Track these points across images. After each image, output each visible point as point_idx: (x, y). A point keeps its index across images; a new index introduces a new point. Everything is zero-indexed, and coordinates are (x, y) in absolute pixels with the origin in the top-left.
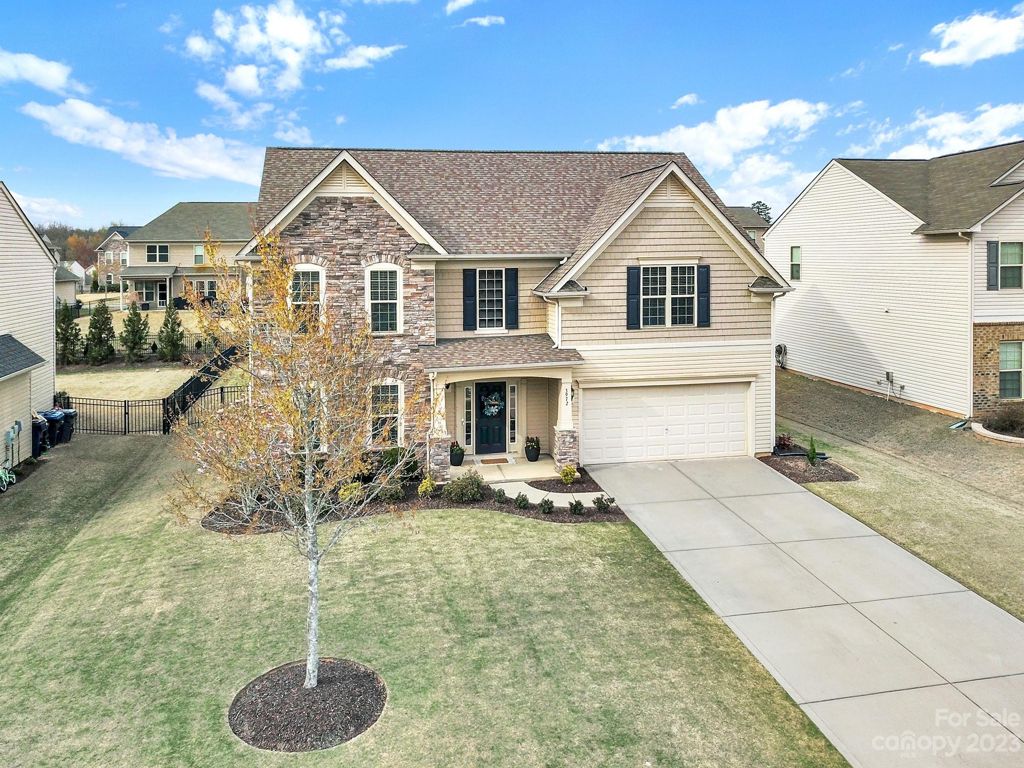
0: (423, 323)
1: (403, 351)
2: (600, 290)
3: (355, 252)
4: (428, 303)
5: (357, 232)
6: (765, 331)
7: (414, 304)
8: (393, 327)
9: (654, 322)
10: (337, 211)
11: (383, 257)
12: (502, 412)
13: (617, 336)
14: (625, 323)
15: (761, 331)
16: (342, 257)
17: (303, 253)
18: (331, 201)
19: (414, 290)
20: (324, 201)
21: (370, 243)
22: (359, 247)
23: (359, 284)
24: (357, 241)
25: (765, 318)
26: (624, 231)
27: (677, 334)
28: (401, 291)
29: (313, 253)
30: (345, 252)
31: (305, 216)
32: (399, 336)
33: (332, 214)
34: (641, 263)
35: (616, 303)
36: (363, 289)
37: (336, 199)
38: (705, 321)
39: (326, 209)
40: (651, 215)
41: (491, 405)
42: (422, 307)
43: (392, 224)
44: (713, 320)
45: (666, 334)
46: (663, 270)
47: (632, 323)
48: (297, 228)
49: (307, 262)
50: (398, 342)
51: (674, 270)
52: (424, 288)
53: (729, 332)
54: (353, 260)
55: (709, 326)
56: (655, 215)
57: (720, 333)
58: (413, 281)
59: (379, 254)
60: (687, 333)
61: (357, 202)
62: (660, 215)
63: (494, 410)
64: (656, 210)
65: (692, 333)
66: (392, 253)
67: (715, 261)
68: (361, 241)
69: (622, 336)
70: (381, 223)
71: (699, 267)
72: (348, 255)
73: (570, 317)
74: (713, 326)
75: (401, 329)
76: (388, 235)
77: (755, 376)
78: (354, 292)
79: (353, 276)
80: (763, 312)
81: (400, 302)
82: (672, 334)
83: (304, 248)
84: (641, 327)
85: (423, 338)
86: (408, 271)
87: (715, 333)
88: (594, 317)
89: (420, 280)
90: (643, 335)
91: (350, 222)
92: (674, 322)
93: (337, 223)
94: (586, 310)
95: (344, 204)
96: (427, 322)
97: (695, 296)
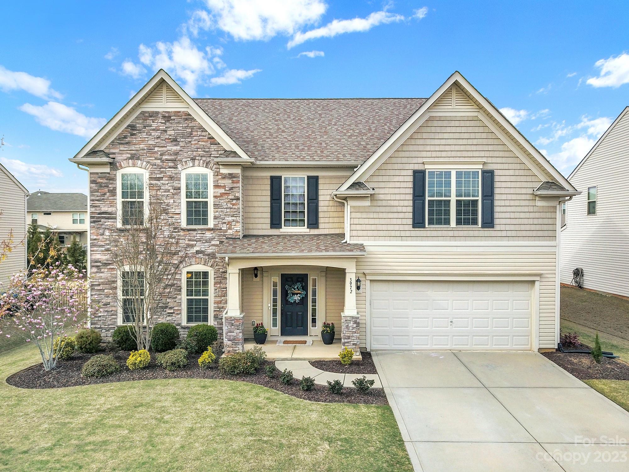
0: (230, 219)
1: (213, 243)
2: (386, 191)
3: (173, 157)
4: (234, 201)
5: (175, 141)
6: (550, 233)
7: (223, 202)
8: (205, 222)
9: (439, 222)
10: (158, 123)
11: (197, 162)
12: (304, 301)
13: (403, 234)
14: (410, 221)
15: (546, 233)
16: (163, 161)
17: (130, 158)
18: (153, 115)
19: (223, 191)
20: (147, 115)
21: (185, 150)
22: (176, 154)
23: (176, 184)
24: (175, 148)
25: (550, 221)
26: (411, 138)
27: (461, 233)
28: (211, 191)
29: (138, 159)
30: (164, 157)
31: (132, 127)
32: (209, 230)
33: (154, 125)
34: (427, 167)
35: (402, 203)
36: (179, 188)
37: (157, 113)
38: (489, 223)
39: (149, 122)
40: (435, 123)
41: (293, 294)
42: (229, 205)
43: (204, 134)
44: (496, 221)
45: (451, 233)
46: (448, 174)
47: (418, 223)
48: (125, 137)
49: (134, 165)
50: (208, 235)
51: (459, 174)
52: (231, 189)
53: (514, 233)
54: (171, 164)
55: (493, 227)
56: (440, 123)
57: (504, 234)
58: (222, 182)
59: (193, 159)
60: (471, 233)
61: (175, 116)
62: (445, 123)
63: (297, 298)
64: (440, 119)
65: (476, 234)
66: (204, 159)
67: (499, 166)
68: (178, 148)
69: (408, 234)
70: (195, 133)
71: (484, 172)
72: (167, 160)
73: (359, 215)
74: (497, 227)
75: (211, 223)
76: (200, 143)
77: (540, 275)
78: (172, 191)
79: (171, 178)
80: (549, 215)
81: (211, 201)
82: (456, 233)
83: (131, 154)
84: (427, 226)
85: (230, 232)
86: (217, 174)
87: (499, 234)
88: (381, 215)
89: (228, 183)
90: (429, 233)
91: (169, 133)
92: (459, 222)
93: (157, 134)
94: (374, 209)
95: (164, 117)
96: (233, 218)
97: (480, 198)
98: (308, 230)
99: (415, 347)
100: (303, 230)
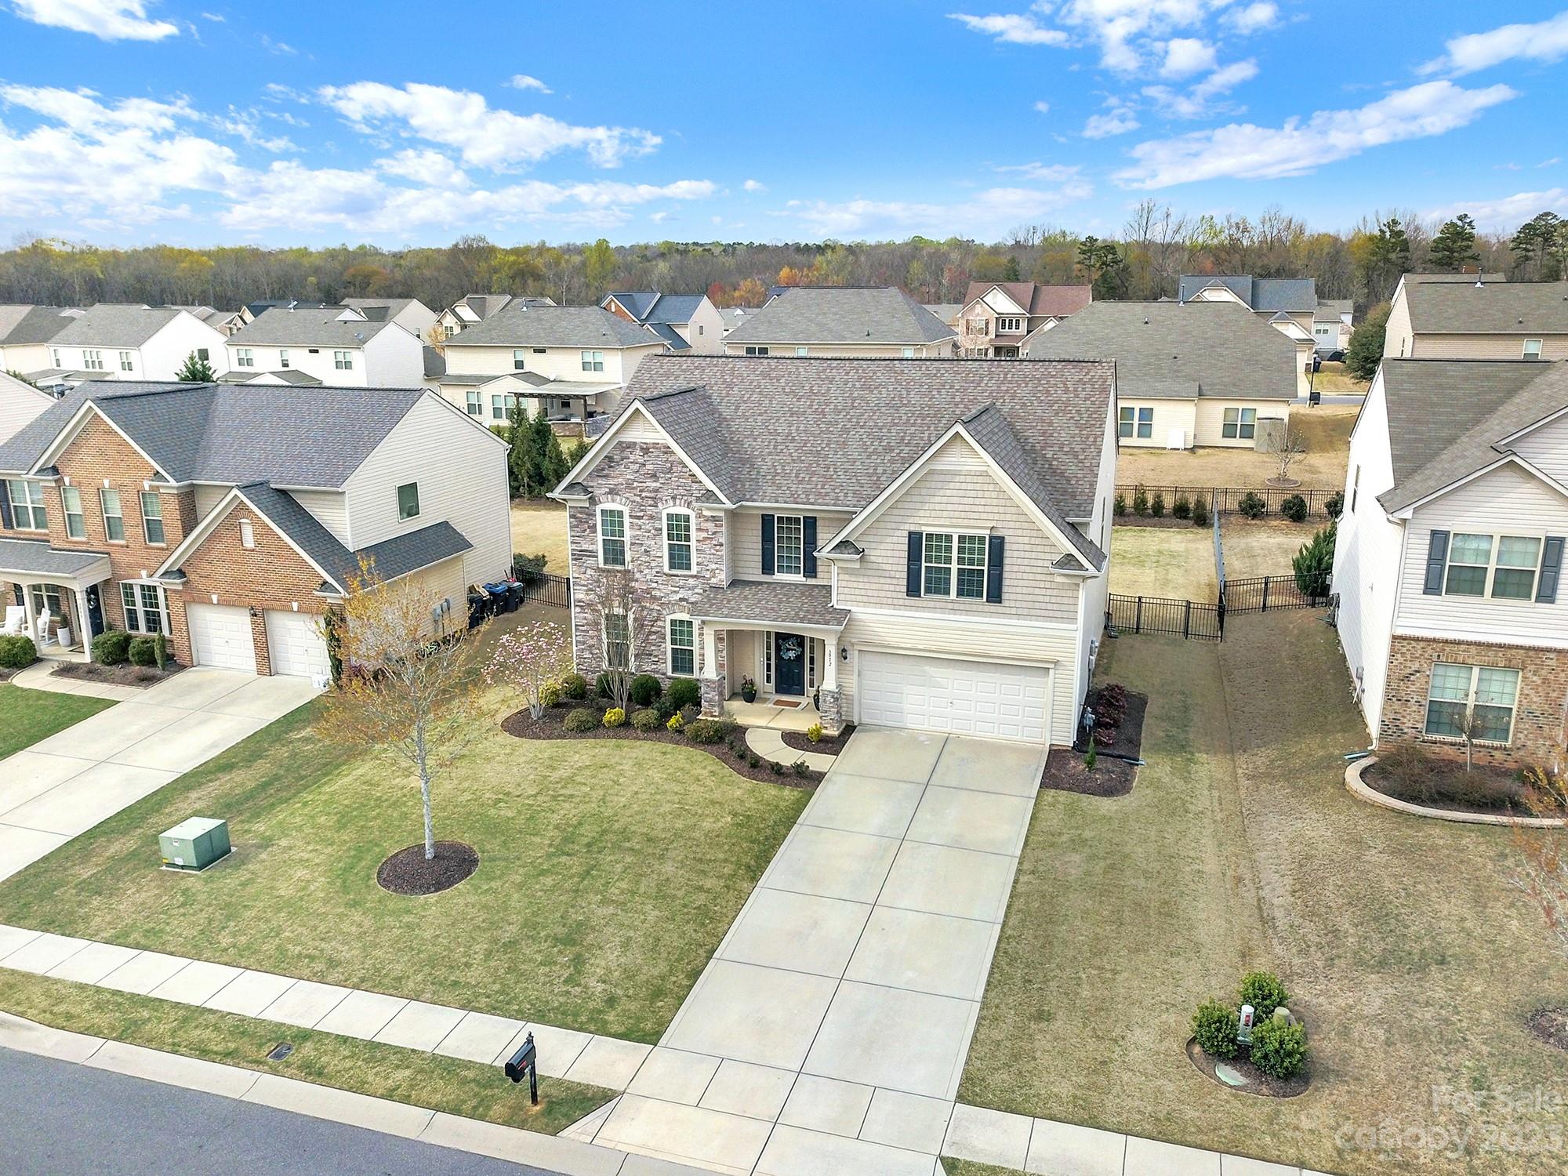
0: (714, 566)
1: (696, 591)
2: (878, 552)
3: (653, 495)
4: (718, 547)
5: (654, 477)
6: (1071, 615)
7: (706, 547)
8: (689, 568)
9: (937, 591)
10: (638, 454)
11: (678, 502)
12: (800, 658)
13: (896, 602)
14: (904, 589)
15: (1065, 615)
16: (642, 498)
17: (608, 493)
18: (631, 446)
19: (705, 535)
20: (624, 445)
21: (665, 487)
22: (656, 491)
23: (657, 525)
24: (654, 484)
25: (1071, 601)
26: (906, 493)
27: (962, 607)
28: (693, 534)
29: (617, 494)
30: (644, 494)
31: (609, 458)
32: (692, 576)
33: (632, 457)
34: (923, 528)
35: (895, 568)
36: (661, 529)
37: (635, 443)
38: (995, 596)
39: (626, 453)
40: (936, 478)
41: (788, 650)
42: (713, 551)
43: (684, 470)
44: (1005, 596)
45: (950, 606)
46: (949, 538)
47: (913, 590)
48: (603, 469)
49: (613, 501)
50: (692, 582)
51: (962, 538)
52: (715, 533)
53: (1026, 612)
54: (651, 502)
55: (1000, 602)
56: (942, 478)
57: (1014, 611)
58: (705, 525)
59: (674, 498)
60: (975, 607)
61: (653, 448)
62: (948, 478)
63: (792, 654)
64: (942, 473)
65: (980, 608)
66: (685, 498)
67: (1011, 532)
68: (658, 485)
69: (901, 602)
70: (675, 469)
71: (991, 538)
72: (646, 497)
73: (847, 577)
74: (1005, 603)
75: (694, 570)
76: (681, 480)
77: (1056, 663)
78: (653, 531)
79: (651, 517)
80: (1070, 593)
81: (693, 544)
82: (956, 606)
83: (610, 489)
84: (922, 595)
85: (714, 580)
86: (700, 516)
87: (1008, 611)
88: (873, 580)
89: (710, 526)
90: (925, 604)
91: (648, 467)
92: (960, 593)
93: (636, 467)
94: (863, 572)
95: (642, 449)
96: (717, 566)
97: (985, 568)
98: (804, 579)
99: (909, 726)
100: (799, 578)
